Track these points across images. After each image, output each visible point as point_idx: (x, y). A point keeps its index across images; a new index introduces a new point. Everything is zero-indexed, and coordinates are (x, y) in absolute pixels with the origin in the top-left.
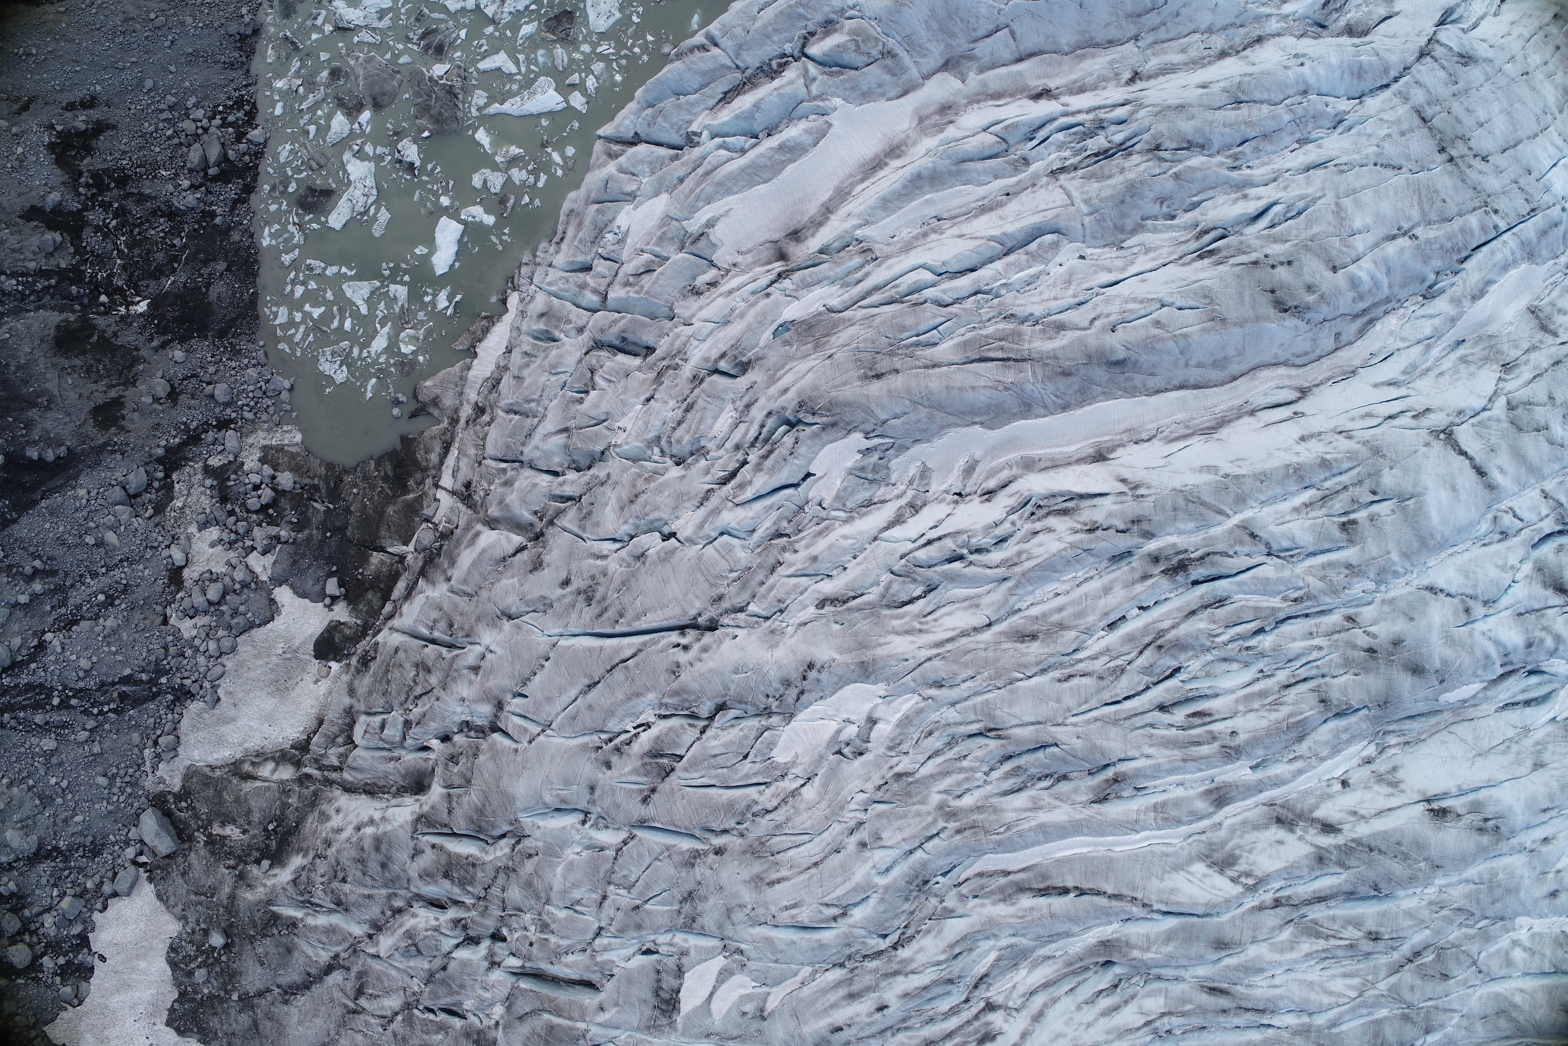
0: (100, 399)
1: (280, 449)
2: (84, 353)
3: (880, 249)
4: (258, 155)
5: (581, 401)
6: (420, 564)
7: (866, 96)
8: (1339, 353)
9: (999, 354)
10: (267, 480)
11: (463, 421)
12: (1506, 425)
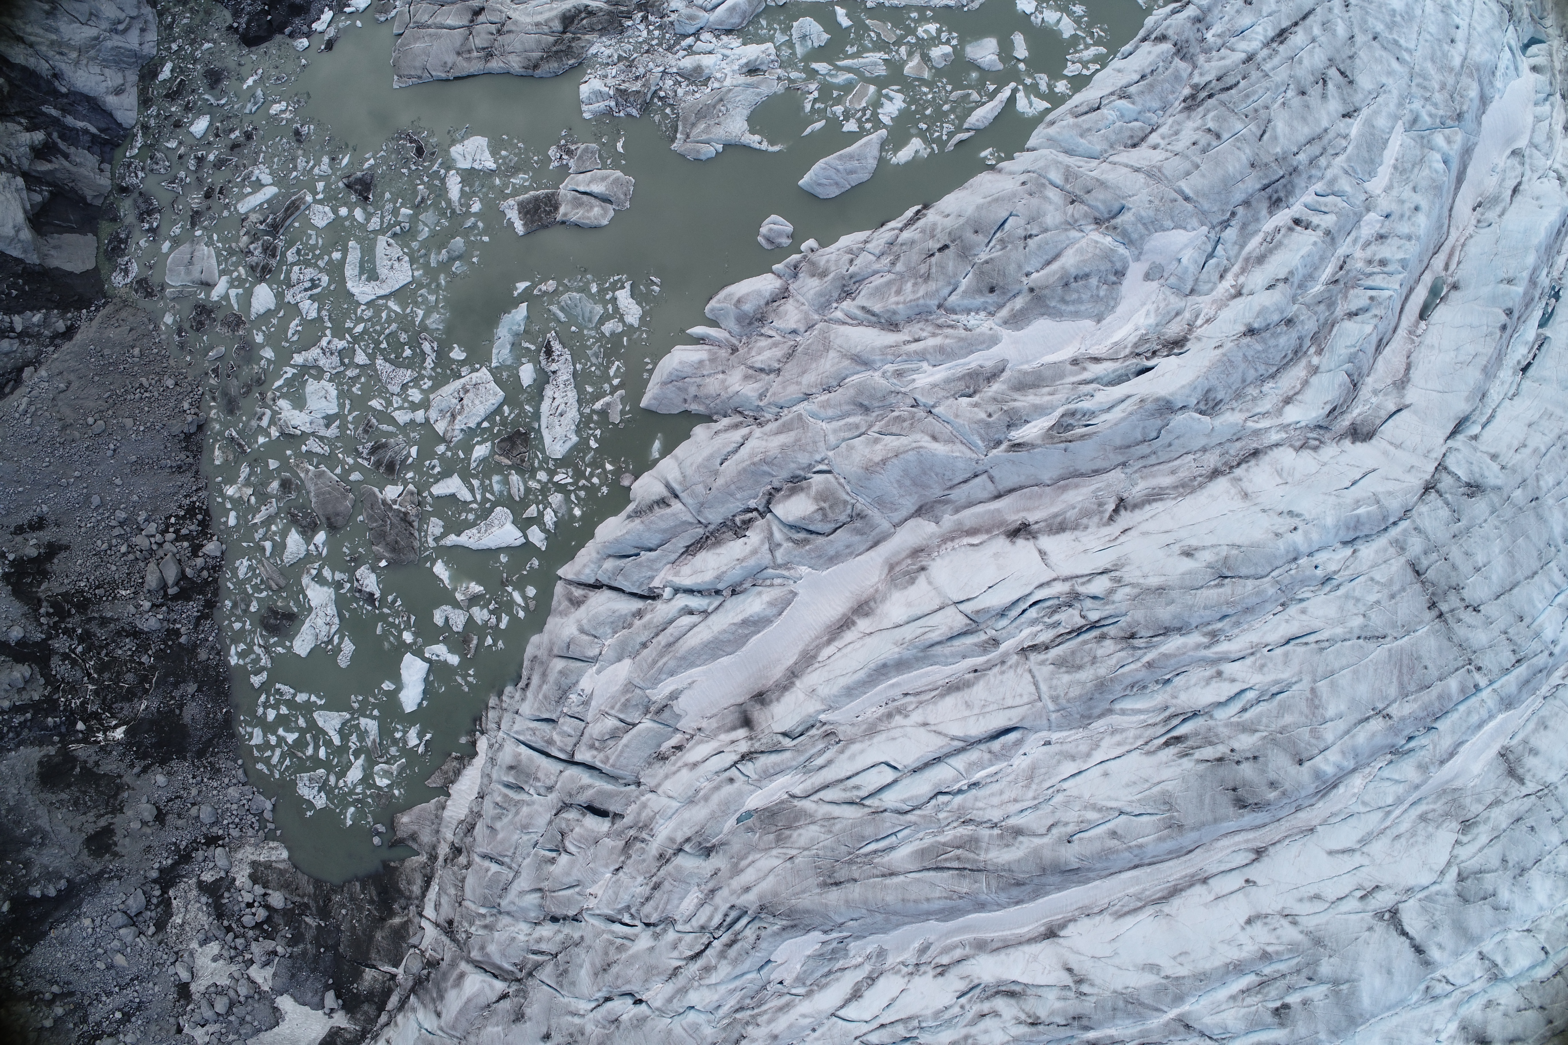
0: (91, 829)
1: (268, 865)
2: (69, 786)
3: (844, 731)
4: (216, 568)
5: (553, 861)
6: (410, 984)
7: (833, 559)
8: (1300, 815)
9: (955, 864)
10: (258, 899)
11: (441, 859)
12: (1452, 899)
